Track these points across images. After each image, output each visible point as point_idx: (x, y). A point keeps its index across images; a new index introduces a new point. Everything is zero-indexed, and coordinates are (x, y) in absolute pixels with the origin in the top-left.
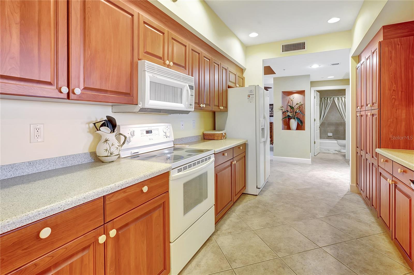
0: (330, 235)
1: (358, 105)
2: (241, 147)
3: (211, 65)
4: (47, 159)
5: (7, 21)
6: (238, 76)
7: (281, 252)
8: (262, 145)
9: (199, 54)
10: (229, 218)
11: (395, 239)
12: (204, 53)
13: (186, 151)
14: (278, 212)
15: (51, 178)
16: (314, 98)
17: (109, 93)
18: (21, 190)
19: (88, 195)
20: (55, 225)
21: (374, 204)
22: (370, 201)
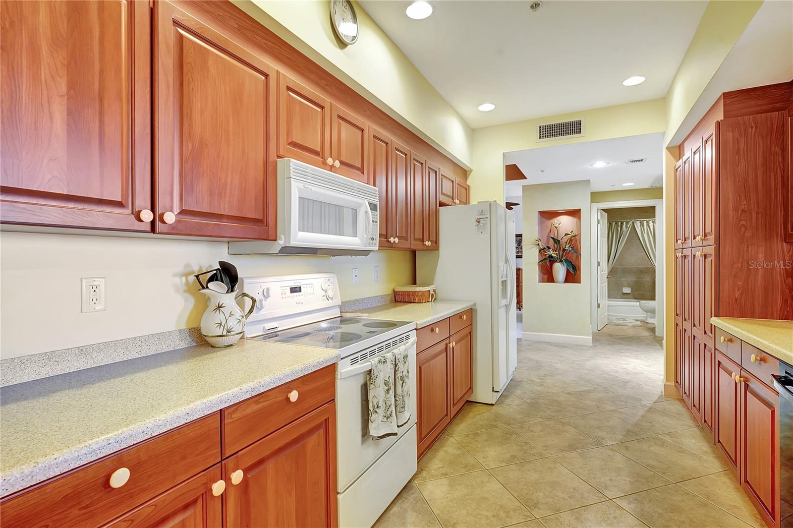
0: (628, 477)
1: (679, 236)
2: (465, 316)
3: (410, 165)
4: (111, 342)
5: (45, 93)
6: (458, 184)
7: (539, 509)
8: (502, 312)
9: (387, 144)
10: (442, 446)
11: (745, 482)
12: (396, 141)
13: (363, 325)
14: (532, 435)
15: (121, 377)
16: (598, 223)
17: (225, 221)
18: (70, 400)
19: (194, 408)
20: (136, 463)
21: (708, 419)
22: (701, 413)
